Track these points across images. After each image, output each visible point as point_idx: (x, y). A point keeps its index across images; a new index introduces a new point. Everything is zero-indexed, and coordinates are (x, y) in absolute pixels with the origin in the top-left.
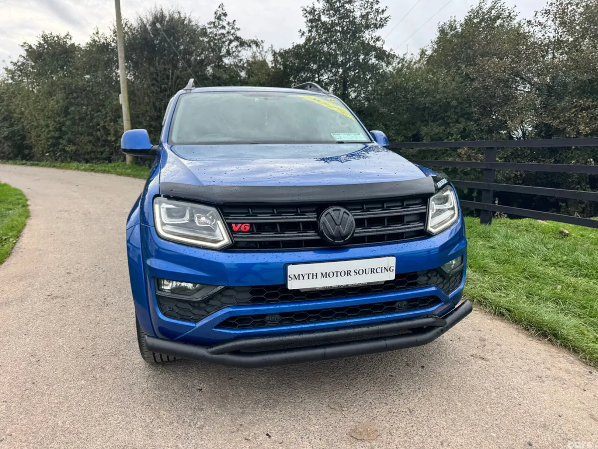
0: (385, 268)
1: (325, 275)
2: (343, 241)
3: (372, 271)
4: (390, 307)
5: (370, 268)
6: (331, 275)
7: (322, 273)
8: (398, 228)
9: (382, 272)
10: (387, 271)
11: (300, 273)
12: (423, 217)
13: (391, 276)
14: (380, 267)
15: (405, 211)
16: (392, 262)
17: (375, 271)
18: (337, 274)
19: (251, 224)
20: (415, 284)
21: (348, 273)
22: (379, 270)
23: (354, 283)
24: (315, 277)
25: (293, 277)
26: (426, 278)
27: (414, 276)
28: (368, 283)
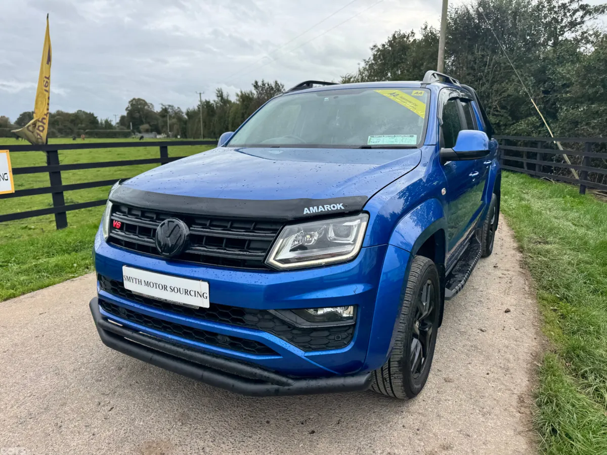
0: (198, 292)
1: (148, 284)
2: (168, 254)
3: (186, 292)
4: (210, 337)
5: (184, 288)
6: (152, 285)
7: (145, 281)
8: (234, 253)
9: (195, 296)
10: (201, 296)
11: (131, 276)
12: (267, 247)
13: (206, 304)
14: (194, 290)
15: (249, 236)
16: (204, 287)
17: (188, 293)
18: (156, 285)
19: (123, 224)
20: (242, 321)
21: (165, 288)
22: (193, 293)
23: (172, 300)
24: (140, 283)
25: (126, 277)
26: (256, 319)
27: (241, 312)
28: (184, 304)
